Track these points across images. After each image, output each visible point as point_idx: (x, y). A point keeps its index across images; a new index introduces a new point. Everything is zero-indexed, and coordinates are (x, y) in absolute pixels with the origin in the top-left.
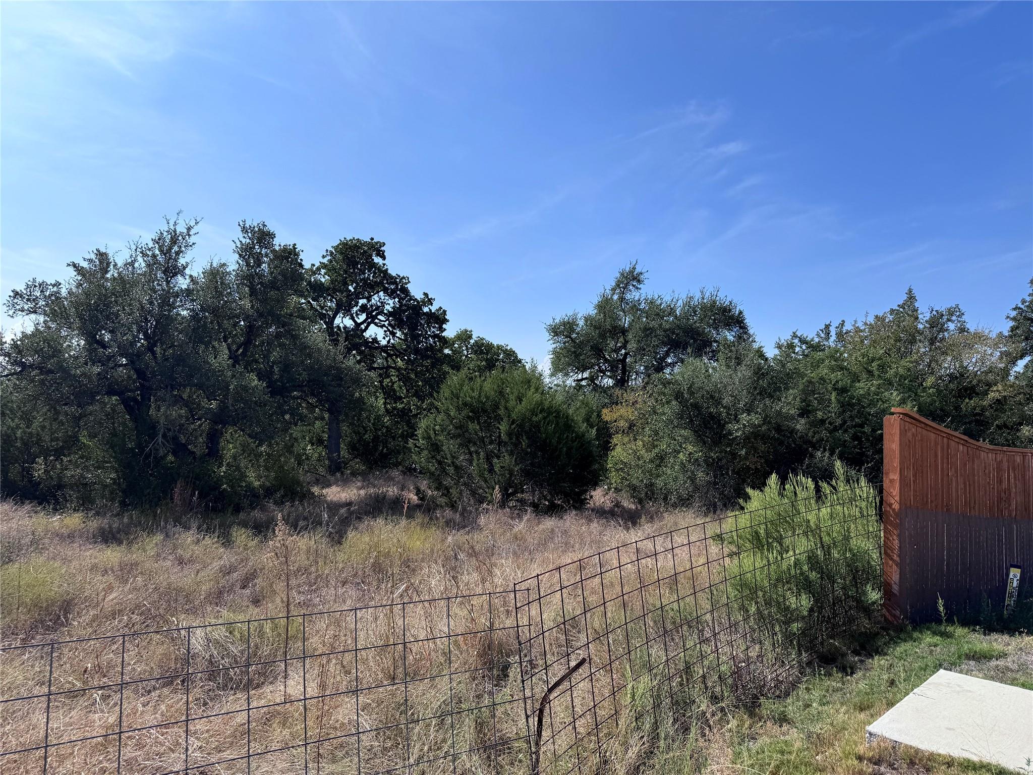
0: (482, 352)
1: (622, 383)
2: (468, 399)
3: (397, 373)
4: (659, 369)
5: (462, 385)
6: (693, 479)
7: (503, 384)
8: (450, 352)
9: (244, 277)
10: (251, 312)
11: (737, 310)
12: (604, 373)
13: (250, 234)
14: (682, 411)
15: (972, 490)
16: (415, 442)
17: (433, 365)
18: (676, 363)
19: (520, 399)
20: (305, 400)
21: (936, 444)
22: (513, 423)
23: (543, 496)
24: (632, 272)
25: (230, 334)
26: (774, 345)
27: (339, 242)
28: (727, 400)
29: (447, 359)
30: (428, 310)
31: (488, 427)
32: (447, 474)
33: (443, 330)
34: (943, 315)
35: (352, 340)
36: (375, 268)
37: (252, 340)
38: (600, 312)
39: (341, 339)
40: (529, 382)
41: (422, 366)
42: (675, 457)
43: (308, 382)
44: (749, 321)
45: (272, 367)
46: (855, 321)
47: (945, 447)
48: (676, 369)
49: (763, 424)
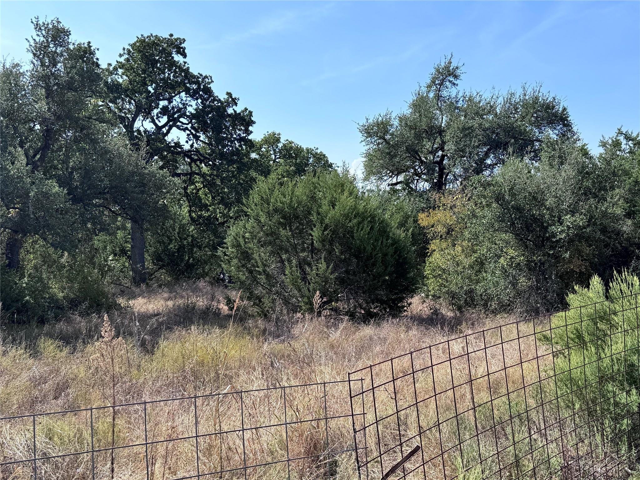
0: (290, 157)
1: (439, 186)
2: (279, 204)
3: (201, 180)
4: (478, 171)
5: (272, 191)
6: (514, 284)
7: (315, 188)
8: (257, 157)
9: (39, 78)
10: (48, 115)
11: (561, 107)
12: (420, 177)
13: (44, 32)
14: (503, 214)
16: (224, 250)
17: (240, 170)
18: (496, 164)
19: (333, 204)
20: (107, 208)
22: (325, 229)
23: (359, 305)
24: (447, 68)
25: (26, 139)
26: (598, 144)
27: (136, 39)
28: (550, 202)
29: (255, 164)
30: (233, 112)
31: (300, 233)
32: (258, 283)
33: (248, 132)
35: (153, 145)
36: (176, 66)
37: (50, 145)
38: (415, 112)
39: (143, 144)
40: (343, 185)
41: (228, 171)
42: (495, 262)
43: (112, 188)
44: (573, 118)
45: (72, 173)
48: (497, 170)
49: (588, 225)
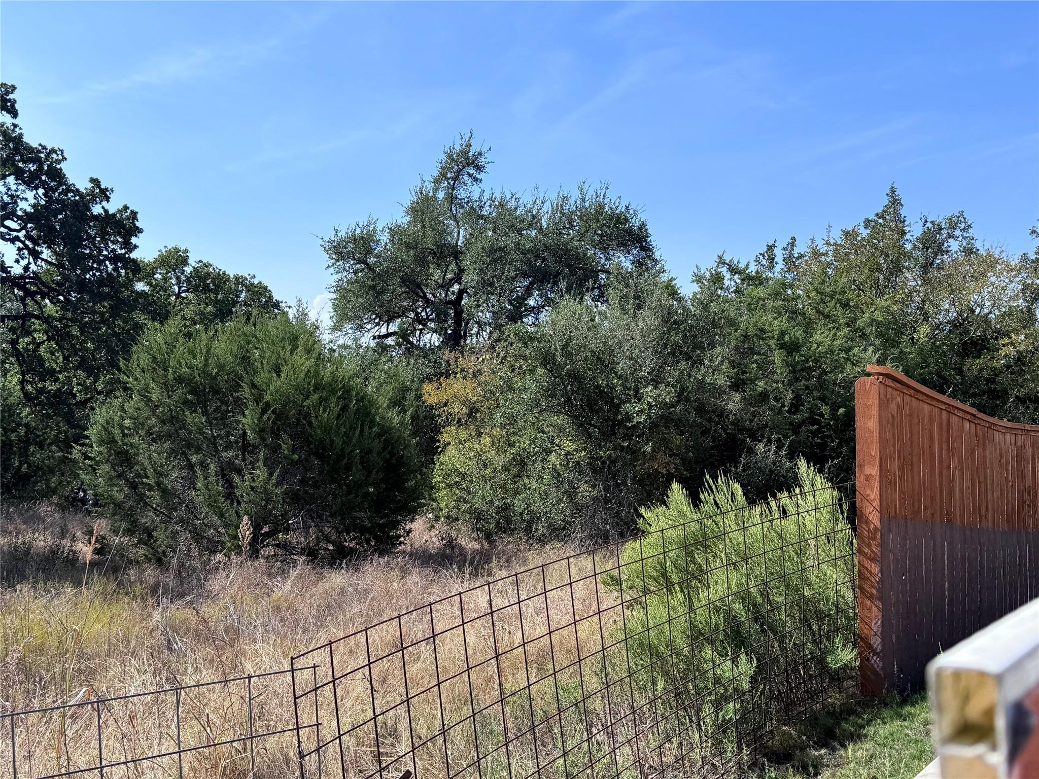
0: (206, 289)
1: (454, 340)
2: (185, 369)
3: (44, 327)
4: (515, 317)
5: (172, 347)
6: (571, 495)
7: (248, 343)
8: (147, 289)
11: (638, 220)
12: (425, 325)
14: (555, 385)
15: (983, 489)
17: (115, 311)
18: (543, 307)
21: (931, 419)
22: (266, 410)
23: (324, 535)
24: (465, 153)
26: (690, 278)
28: (622, 366)
29: (142, 300)
30: (102, 211)
31: (222, 419)
32: (146, 504)
33: (132, 248)
34: (941, 229)
38: (415, 220)
40: (295, 338)
41: (94, 313)
42: (542, 461)
44: (655, 239)
46: (813, 241)
47: (945, 424)
48: (544, 316)
49: (678, 402)
